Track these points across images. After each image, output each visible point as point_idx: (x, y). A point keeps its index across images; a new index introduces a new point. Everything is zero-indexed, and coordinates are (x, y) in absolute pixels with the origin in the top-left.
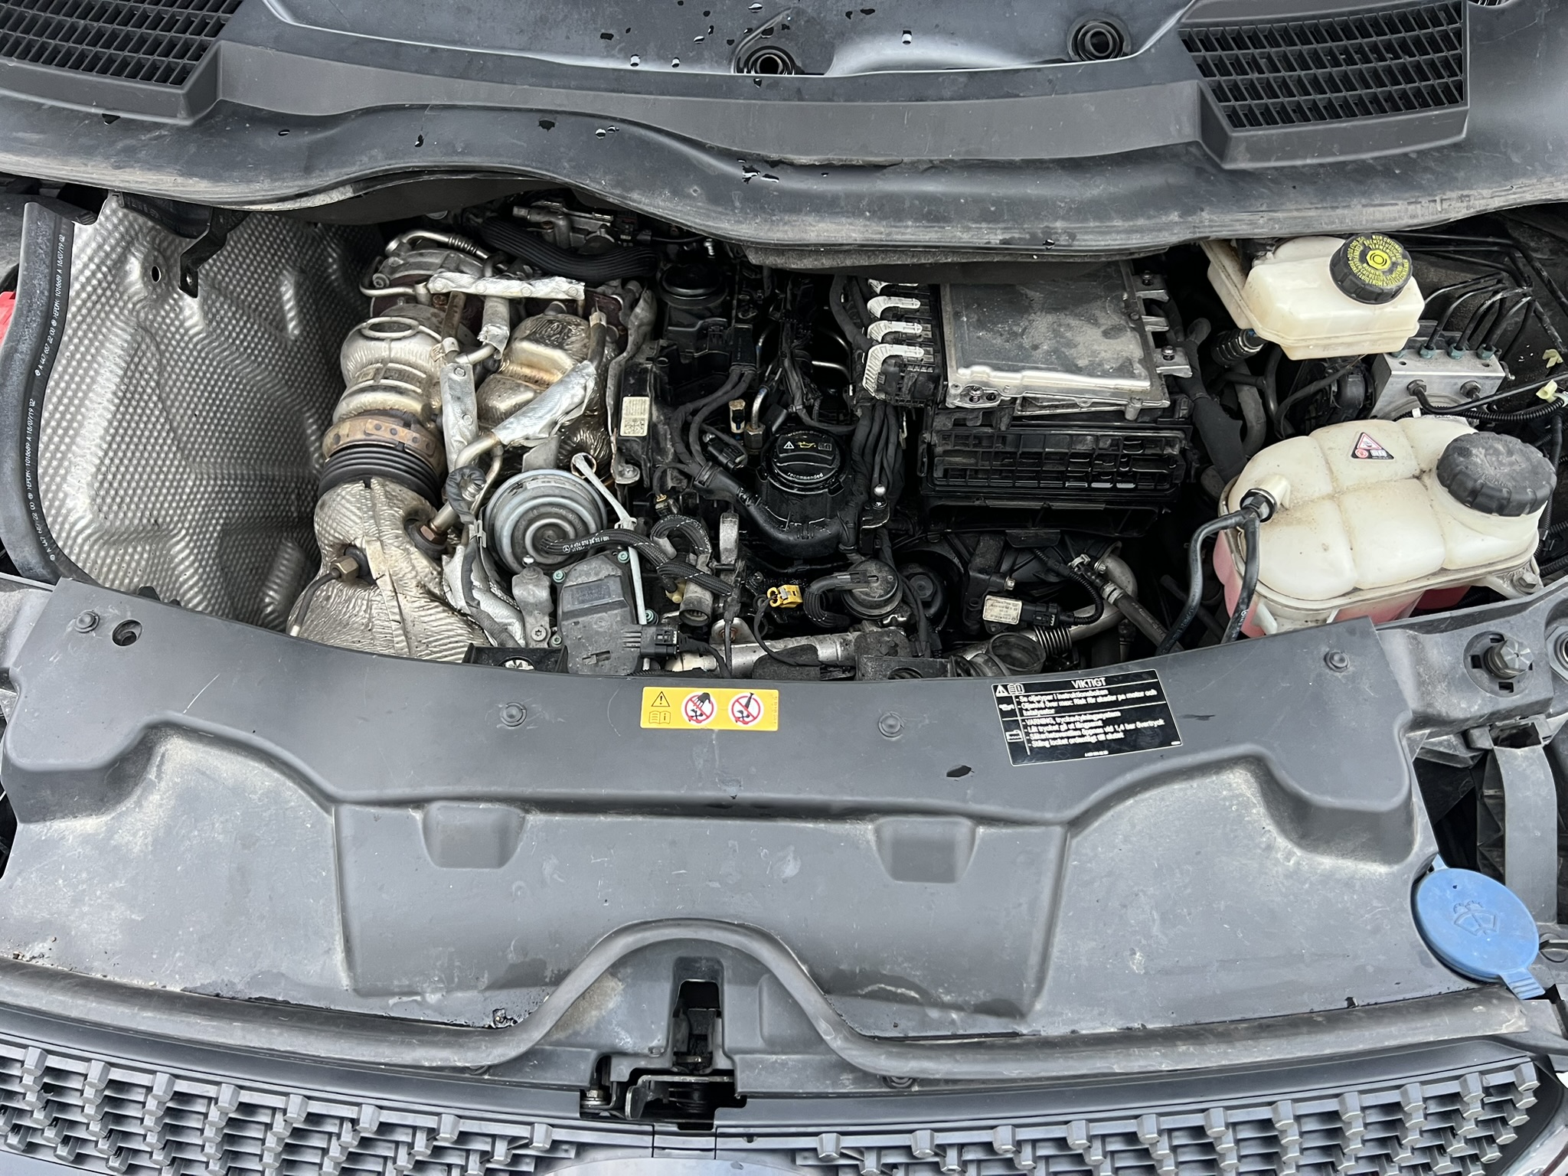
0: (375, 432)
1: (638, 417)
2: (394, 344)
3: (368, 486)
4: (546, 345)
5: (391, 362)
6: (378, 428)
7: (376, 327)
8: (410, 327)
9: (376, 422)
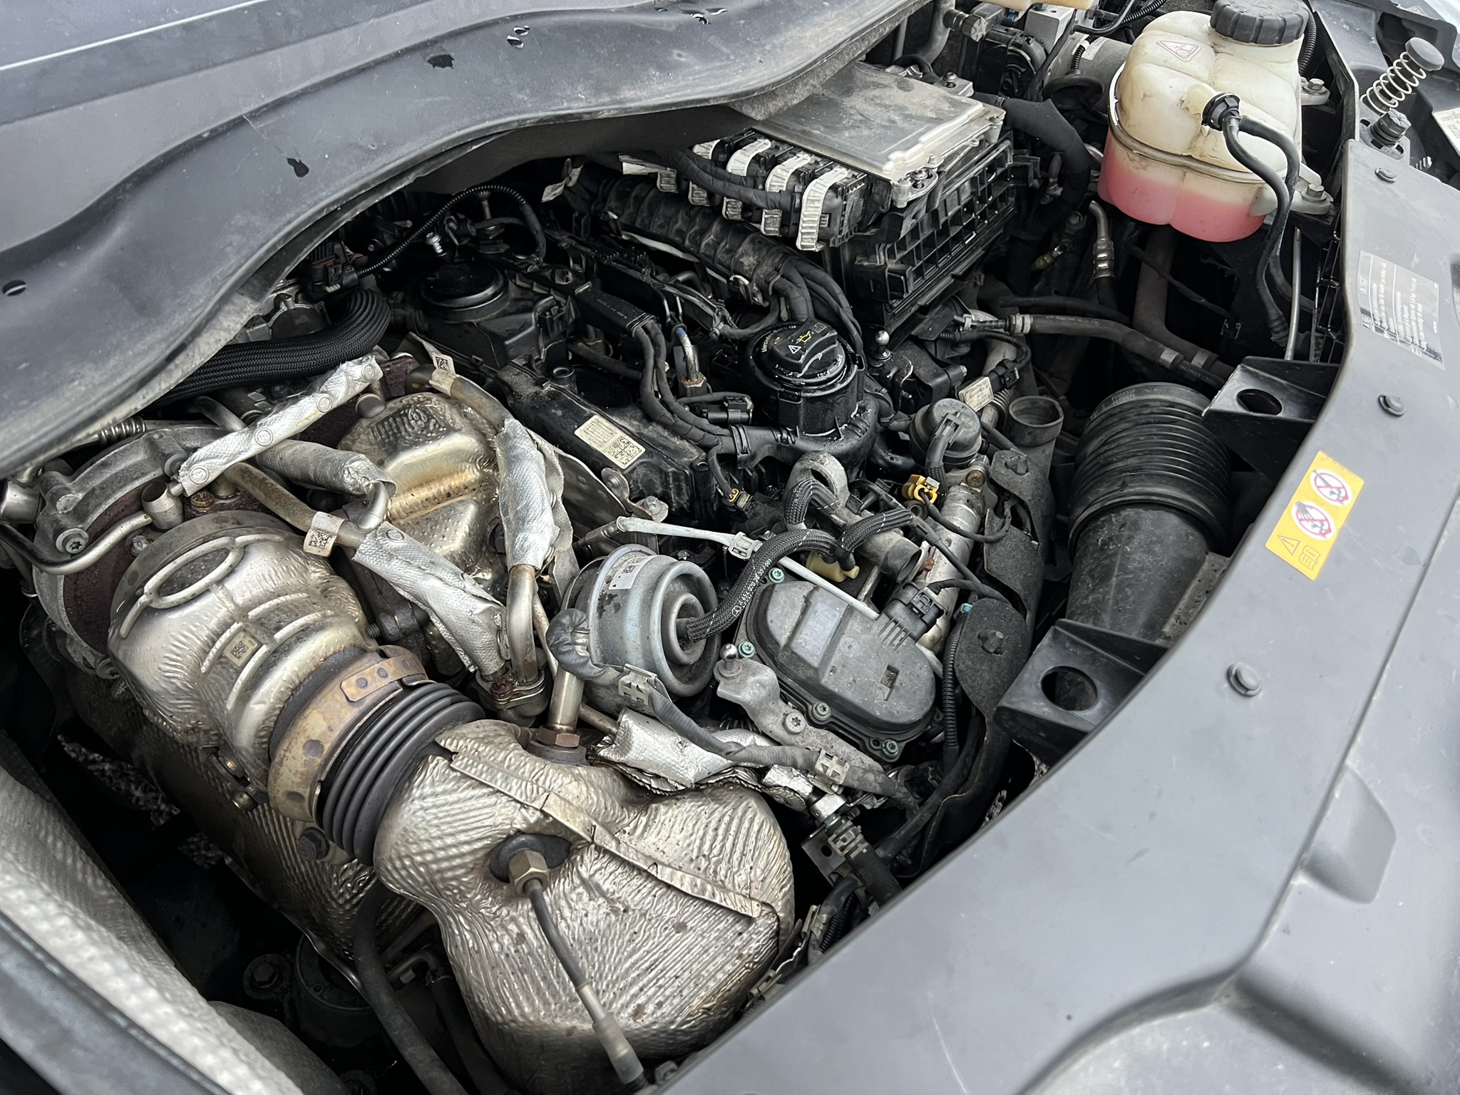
0: (364, 692)
1: (613, 439)
2: (231, 584)
3: (448, 755)
4: (434, 439)
5: (251, 609)
6: (363, 684)
7: (167, 587)
8: (222, 553)
9: (354, 679)
